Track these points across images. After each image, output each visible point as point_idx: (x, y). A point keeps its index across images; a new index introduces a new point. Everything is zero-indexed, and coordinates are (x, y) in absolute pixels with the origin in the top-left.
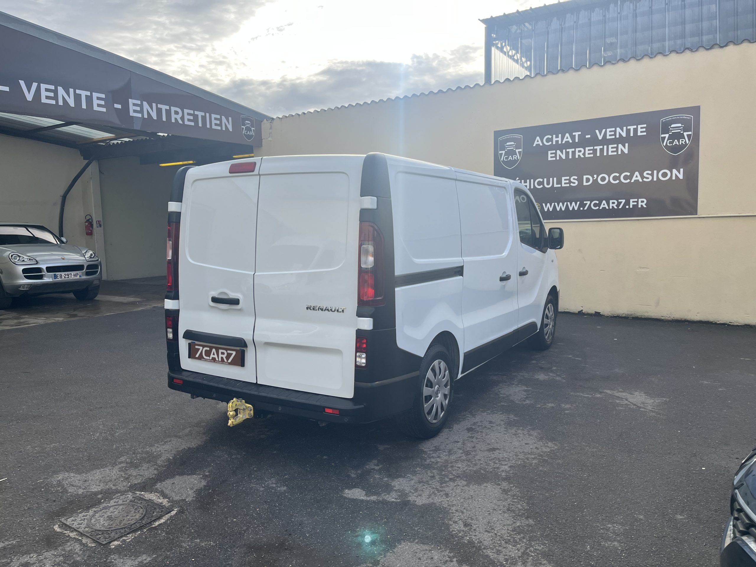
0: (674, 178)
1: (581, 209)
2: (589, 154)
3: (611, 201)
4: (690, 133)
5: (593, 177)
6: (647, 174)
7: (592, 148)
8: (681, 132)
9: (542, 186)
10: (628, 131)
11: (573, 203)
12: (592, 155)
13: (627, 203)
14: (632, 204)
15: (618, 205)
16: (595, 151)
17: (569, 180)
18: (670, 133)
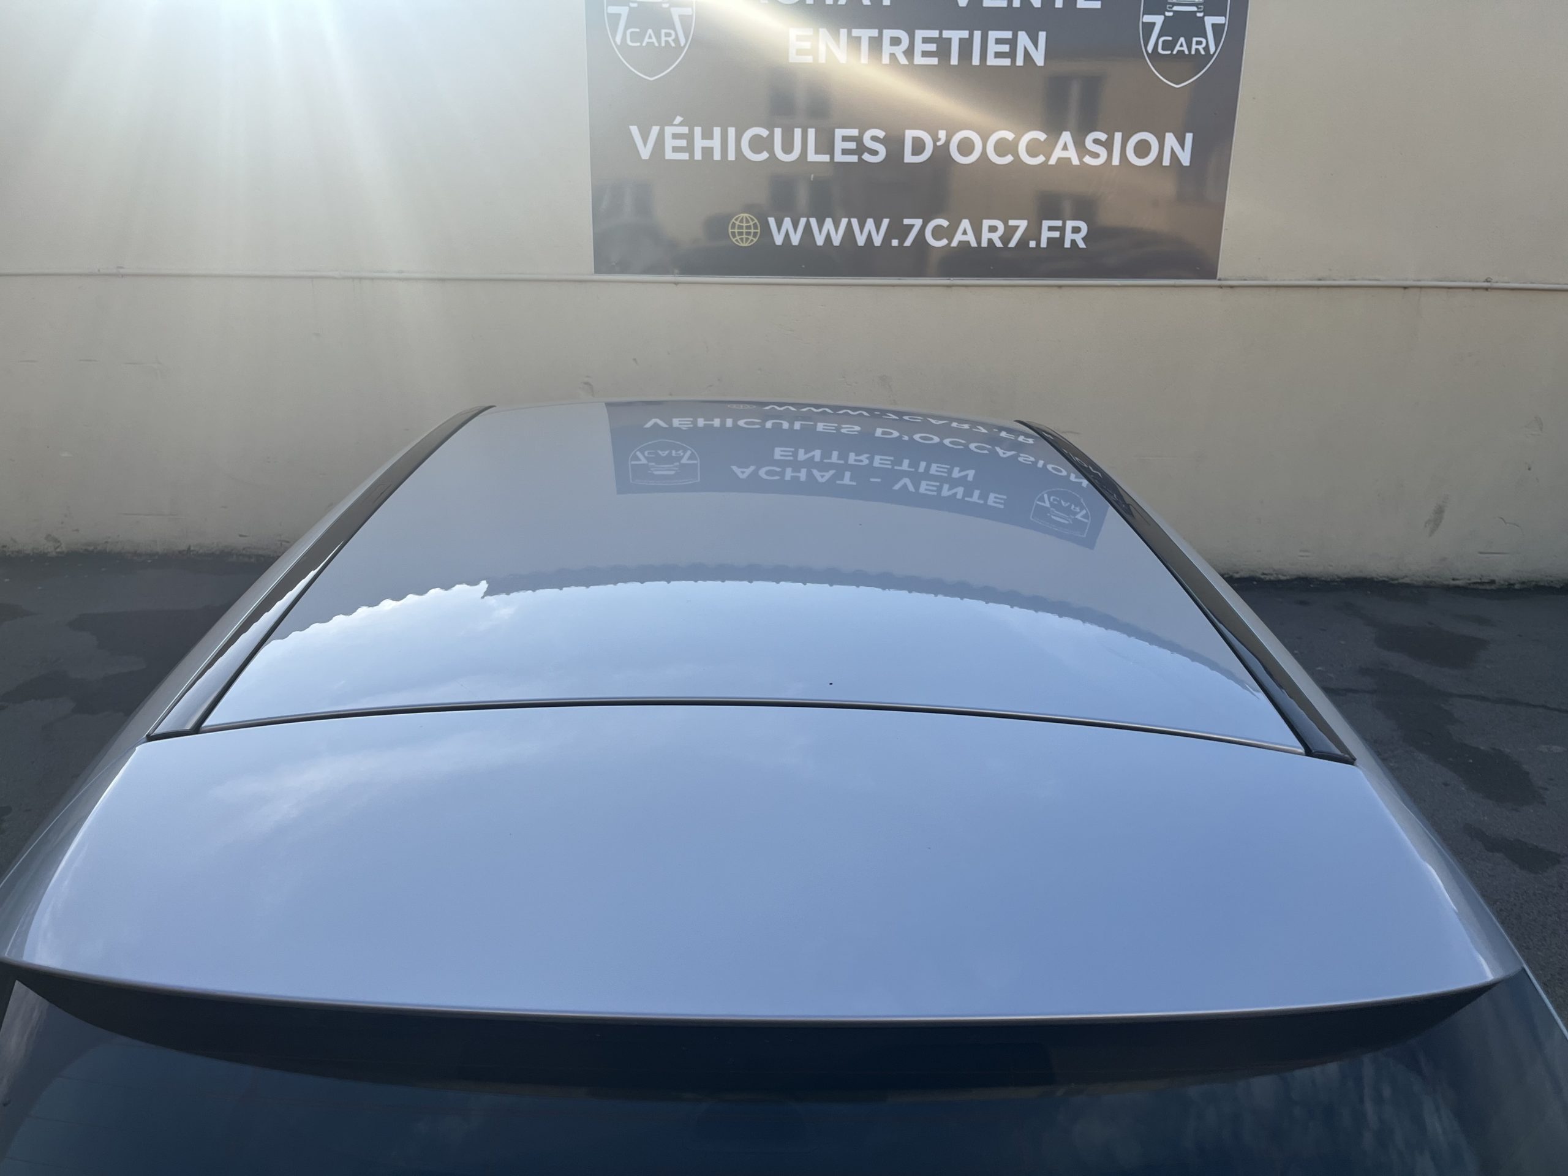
0: (1166, 162)
1: (895, 243)
2: (925, 54)
3: (987, 223)
4: (1220, 20)
5: (936, 140)
6: (1096, 141)
7: (935, 34)
8: (1200, 15)
9: (764, 155)
11: (870, 223)
12: (934, 61)
13: (1034, 232)
14: (1046, 235)
15: (1006, 239)
16: (944, 46)
17: (859, 140)
18: (1167, 14)
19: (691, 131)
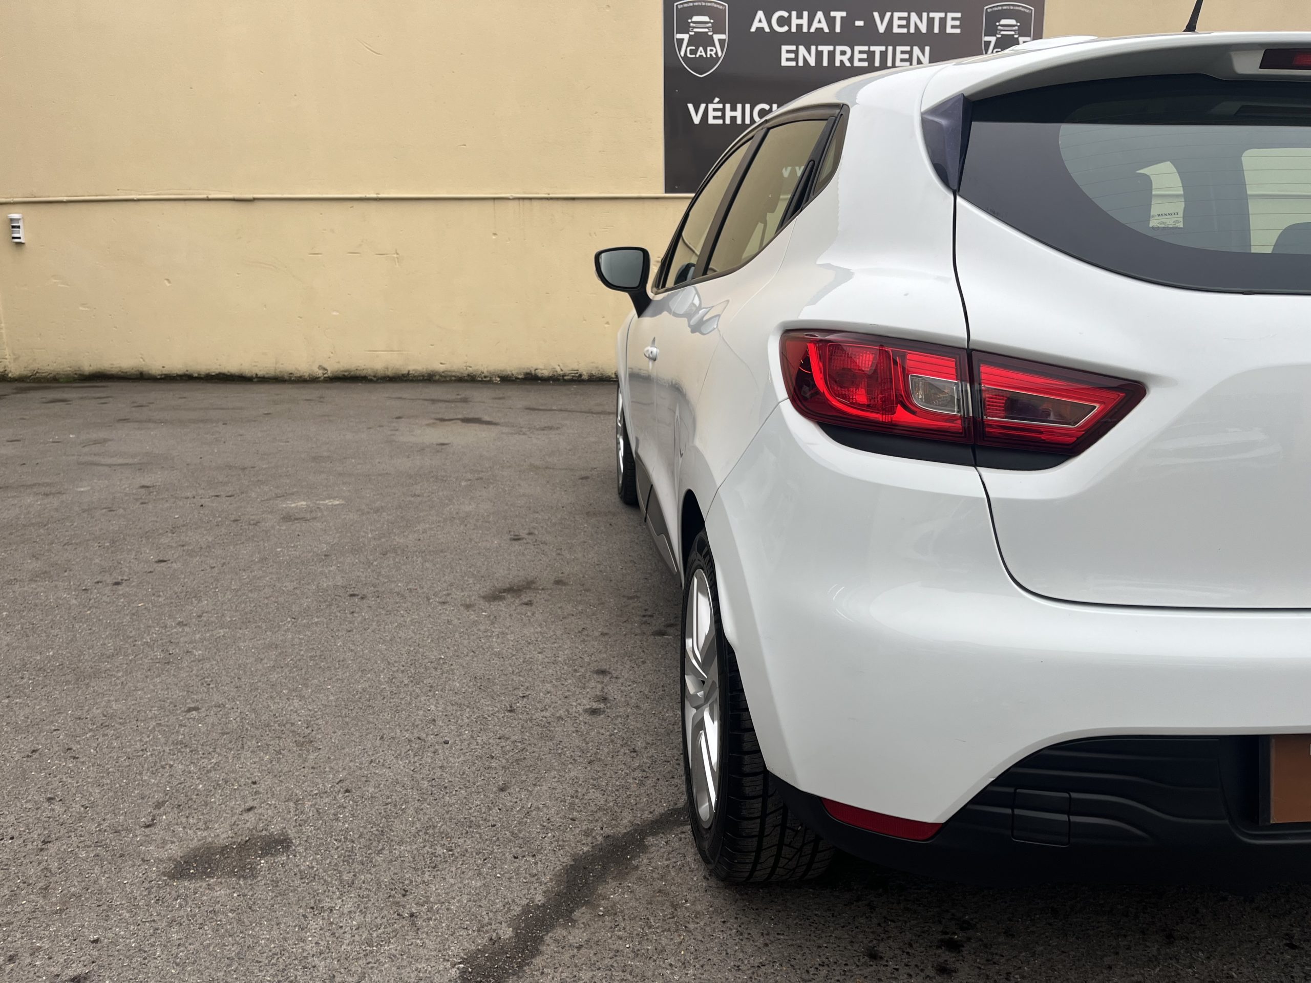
2: (860, 60)
4: (1028, 39)
7: (866, 48)
8: (1016, 36)
10: (931, 21)
16: (871, 55)
18: (998, 36)
19: (724, 107)
